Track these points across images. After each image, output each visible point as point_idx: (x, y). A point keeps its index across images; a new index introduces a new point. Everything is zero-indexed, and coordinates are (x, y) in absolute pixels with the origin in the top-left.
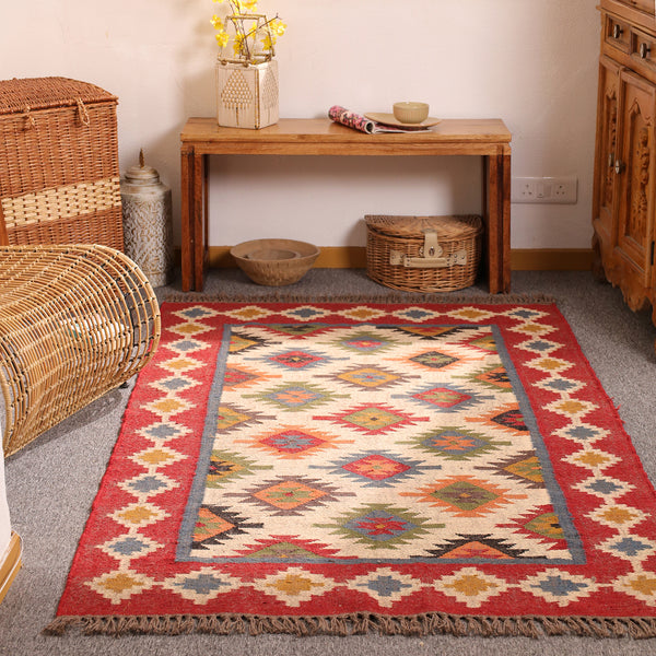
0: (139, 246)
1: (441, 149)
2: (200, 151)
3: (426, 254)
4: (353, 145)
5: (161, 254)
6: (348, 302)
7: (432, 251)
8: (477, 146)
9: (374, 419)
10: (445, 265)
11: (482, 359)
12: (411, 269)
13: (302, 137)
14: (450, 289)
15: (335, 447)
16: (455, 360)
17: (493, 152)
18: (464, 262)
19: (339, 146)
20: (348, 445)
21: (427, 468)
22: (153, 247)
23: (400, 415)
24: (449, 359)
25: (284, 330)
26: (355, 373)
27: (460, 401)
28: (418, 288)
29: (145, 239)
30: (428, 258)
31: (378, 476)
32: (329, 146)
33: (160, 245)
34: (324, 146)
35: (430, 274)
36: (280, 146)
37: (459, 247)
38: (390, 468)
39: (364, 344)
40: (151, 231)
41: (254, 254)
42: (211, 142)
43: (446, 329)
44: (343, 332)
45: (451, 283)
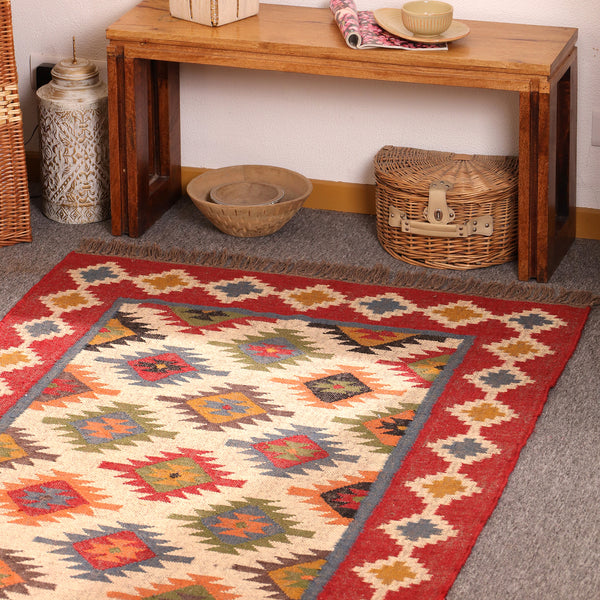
0: (62, 170)
1: (451, 78)
2: (131, 53)
3: (431, 217)
4: (334, 62)
5: (93, 181)
6: (311, 275)
7: (438, 215)
8: (504, 77)
9: (174, 476)
10: (456, 235)
11: (400, 393)
12: (414, 235)
13: (265, 45)
14: (468, 266)
15: (90, 513)
16: (366, 390)
17: (525, 88)
18: (488, 231)
19: (315, 61)
20: (109, 511)
21: (176, 559)
22: (82, 170)
23: (213, 473)
24: (356, 389)
25: (185, 317)
26: (214, 399)
27: (310, 459)
28: (423, 261)
29: (70, 160)
30: (434, 223)
31: (105, 564)
32: (301, 61)
33: (92, 169)
34: (295, 60)
35: (439, 245)
36: (237, 55)
37: (481, 211)
38: (130, 552)
39: (270, 350)
40: (78, 151)
41: (221, 190)
42: (146, 42)
43: (401, 336)
44: (259, 328)
45: (470, 258)
